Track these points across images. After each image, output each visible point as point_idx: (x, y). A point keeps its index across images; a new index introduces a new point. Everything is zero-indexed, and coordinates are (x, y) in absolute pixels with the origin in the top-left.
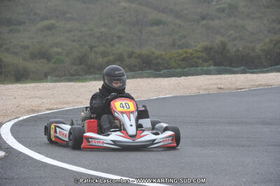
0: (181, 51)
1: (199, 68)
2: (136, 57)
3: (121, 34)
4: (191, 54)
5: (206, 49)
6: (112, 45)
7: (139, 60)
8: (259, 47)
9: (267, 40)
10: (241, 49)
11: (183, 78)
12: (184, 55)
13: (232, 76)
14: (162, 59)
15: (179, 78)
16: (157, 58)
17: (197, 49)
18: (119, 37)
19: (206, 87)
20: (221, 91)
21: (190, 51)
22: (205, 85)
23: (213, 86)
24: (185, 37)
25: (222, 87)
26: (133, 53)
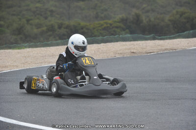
0: (102, 22)
1: (116, 36)
2: (64, 28)
3: (54, 9)
4: (111, 25)
5: (123, 20)
6: (46, 18)
7: (67, 30)
8: (167, 18)
9: (174, 11)
10: (152, 19)
11: (102, 44)
12: (105, 25)
13: (143, 42)
14: (87, 29)
15: (99, 45)
16: (82, 29)
17: (116, 20)
18: (52, 11)
19: (121, 52)
20: (134, 55)
21: (110, 22)
22: (120, 50)
23: (127, 51)
24: (106, 10)
25: (135, 51)
26: (62, 24)
